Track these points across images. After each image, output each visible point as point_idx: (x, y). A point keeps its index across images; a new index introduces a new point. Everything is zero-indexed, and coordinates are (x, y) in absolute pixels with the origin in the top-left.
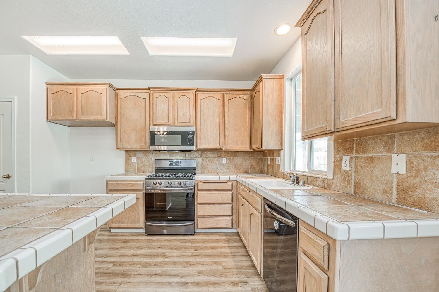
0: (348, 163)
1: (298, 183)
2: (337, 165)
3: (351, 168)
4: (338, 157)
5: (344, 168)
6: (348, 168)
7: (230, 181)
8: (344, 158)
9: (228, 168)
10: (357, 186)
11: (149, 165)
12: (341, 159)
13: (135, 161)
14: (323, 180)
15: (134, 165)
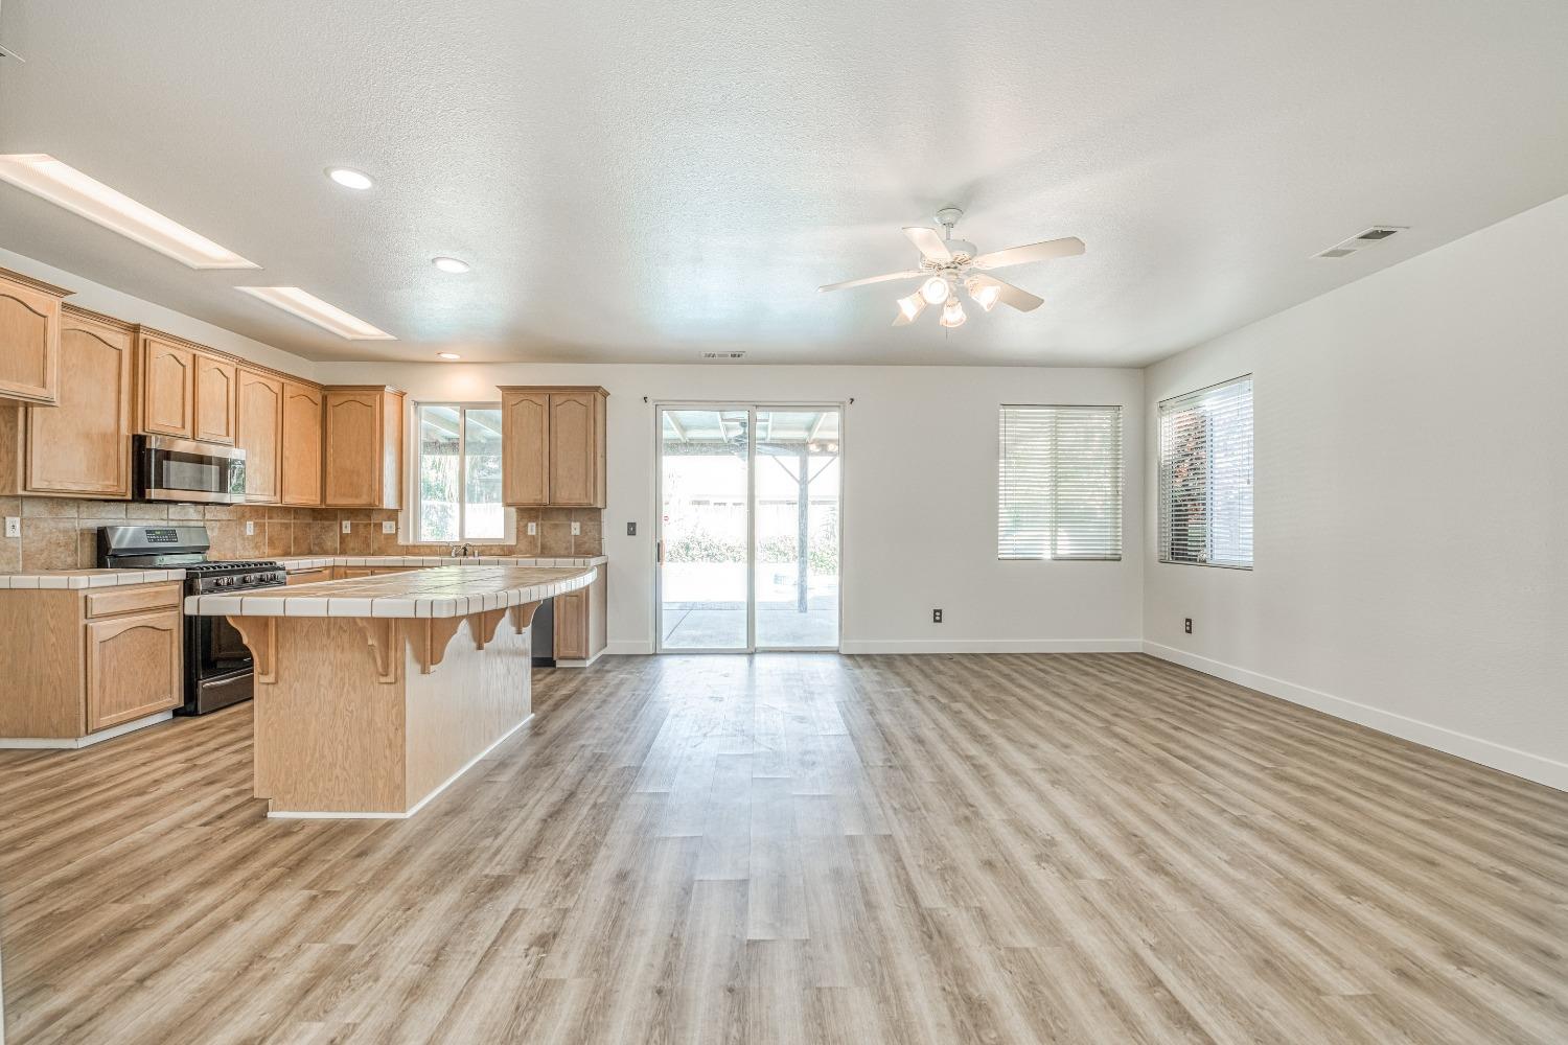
0: (534, 528)
1: (465, 554)
2: (521, 532)
3: (537, 532)
4: (522, 524)
5: (529, 533)
6: (534, 533)
7: (326, 568)
8: (529, 524)
9: (257, 547)
10: (543, 547)
11: (67, 544)
12: (526, 526)
13: (17, 533)
14: (502, 547)
15: (14, 545)
